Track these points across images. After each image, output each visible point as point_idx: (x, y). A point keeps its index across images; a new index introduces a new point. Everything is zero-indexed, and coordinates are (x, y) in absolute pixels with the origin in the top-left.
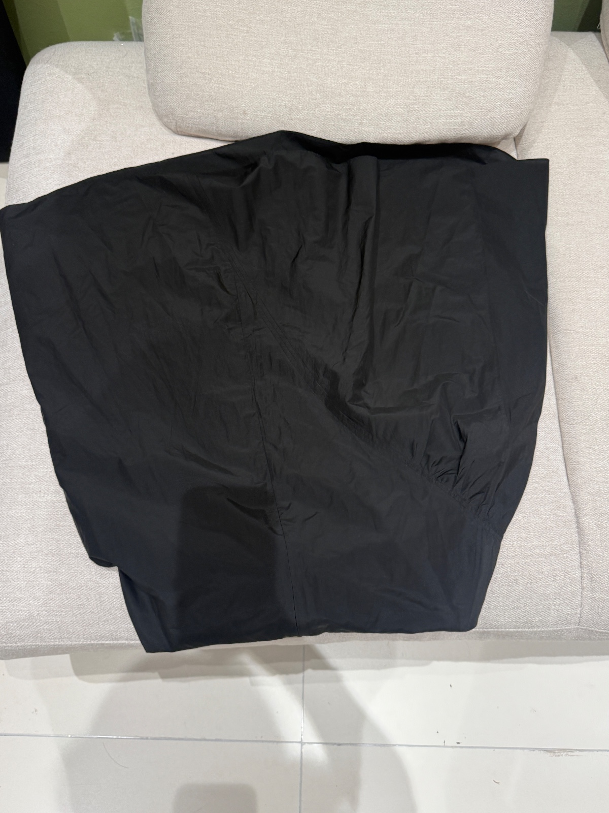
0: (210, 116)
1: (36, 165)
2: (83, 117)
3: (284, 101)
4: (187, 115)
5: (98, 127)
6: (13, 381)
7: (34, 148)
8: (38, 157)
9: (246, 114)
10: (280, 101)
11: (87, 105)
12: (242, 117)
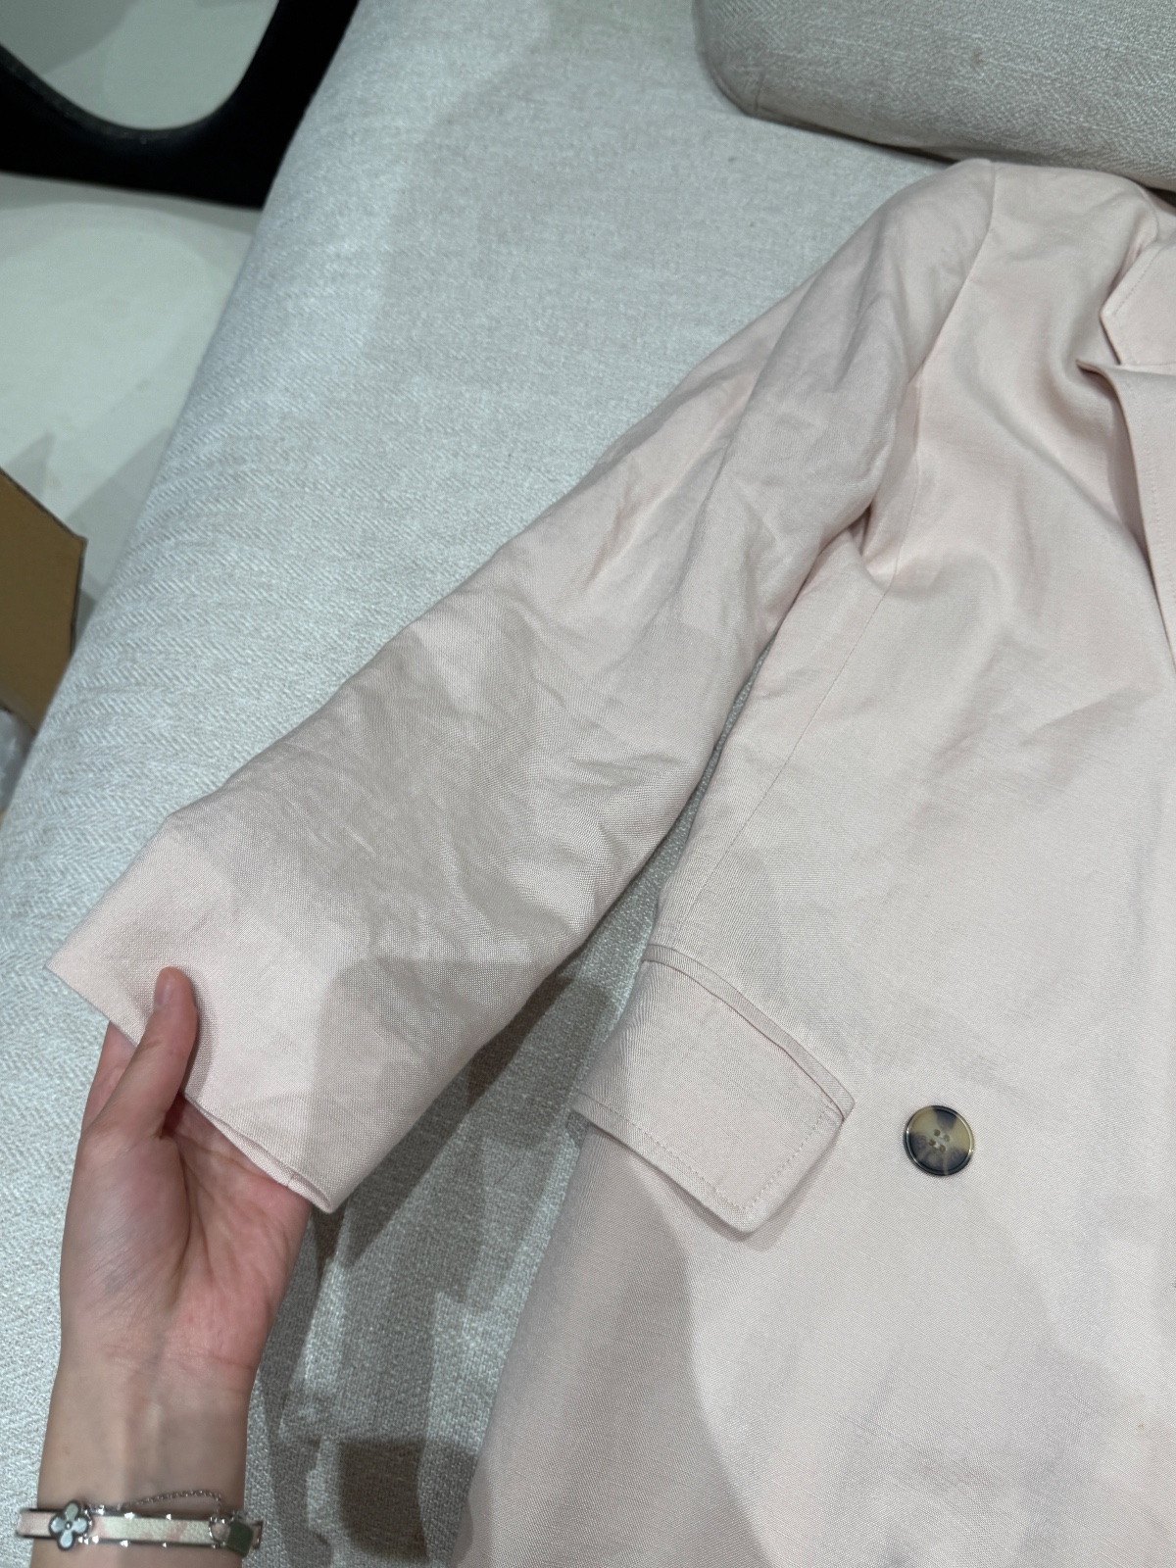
0: (868, 60)
1: (357, 139)
2: (507, 43)
3: (1109, 35)
4: (799, 52)
5: (542, 70)
6: (138, 684)
7: (362, 101)
8: (366, 121)
9: (978, 62)
10: (1094, 35)
11: (525, 16)
12: (963, 72)
